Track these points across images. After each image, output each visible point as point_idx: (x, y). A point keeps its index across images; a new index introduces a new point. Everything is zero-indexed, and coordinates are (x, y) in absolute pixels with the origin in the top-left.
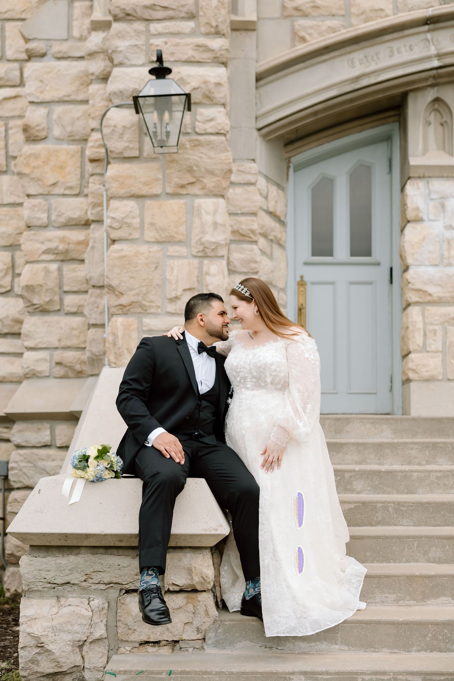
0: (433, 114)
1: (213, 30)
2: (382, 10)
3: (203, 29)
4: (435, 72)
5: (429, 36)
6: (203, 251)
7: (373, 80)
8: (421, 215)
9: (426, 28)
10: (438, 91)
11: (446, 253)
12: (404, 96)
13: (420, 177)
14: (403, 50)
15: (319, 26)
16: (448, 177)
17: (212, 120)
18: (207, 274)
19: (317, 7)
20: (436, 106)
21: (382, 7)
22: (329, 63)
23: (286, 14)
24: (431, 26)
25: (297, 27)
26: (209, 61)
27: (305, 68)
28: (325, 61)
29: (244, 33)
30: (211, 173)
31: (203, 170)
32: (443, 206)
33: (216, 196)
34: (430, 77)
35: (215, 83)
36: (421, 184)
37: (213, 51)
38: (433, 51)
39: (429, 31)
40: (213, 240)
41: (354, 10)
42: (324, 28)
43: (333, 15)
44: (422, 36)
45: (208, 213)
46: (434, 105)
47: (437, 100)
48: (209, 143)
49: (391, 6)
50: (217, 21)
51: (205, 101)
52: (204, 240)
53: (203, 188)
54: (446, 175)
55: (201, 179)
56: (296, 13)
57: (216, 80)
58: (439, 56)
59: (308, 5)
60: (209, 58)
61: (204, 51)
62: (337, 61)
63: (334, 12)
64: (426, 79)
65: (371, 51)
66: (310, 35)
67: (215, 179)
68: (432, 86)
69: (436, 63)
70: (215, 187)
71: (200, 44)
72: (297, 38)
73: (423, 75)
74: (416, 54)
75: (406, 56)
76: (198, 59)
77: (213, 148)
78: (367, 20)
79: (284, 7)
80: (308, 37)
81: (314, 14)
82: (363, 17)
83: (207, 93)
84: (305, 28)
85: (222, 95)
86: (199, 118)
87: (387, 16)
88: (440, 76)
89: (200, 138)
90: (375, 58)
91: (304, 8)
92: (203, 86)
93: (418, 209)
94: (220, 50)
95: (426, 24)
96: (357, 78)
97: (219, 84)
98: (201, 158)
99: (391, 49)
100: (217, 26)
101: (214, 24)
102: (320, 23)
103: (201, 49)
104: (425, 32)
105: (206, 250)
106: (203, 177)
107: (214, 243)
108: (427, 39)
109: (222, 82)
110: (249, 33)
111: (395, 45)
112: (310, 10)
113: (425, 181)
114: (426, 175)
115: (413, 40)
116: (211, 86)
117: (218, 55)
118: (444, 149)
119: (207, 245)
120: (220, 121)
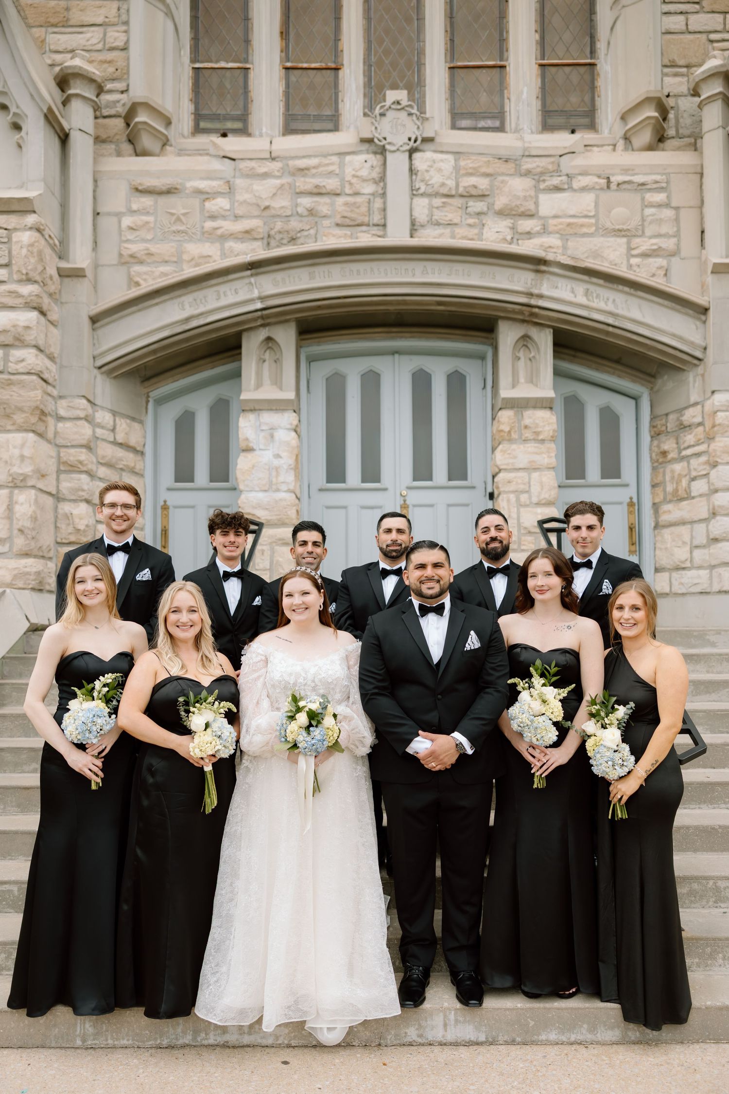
0: (268, 352)
1: (24, 277)
2: (209, 256)
3: (15, 277)
4: (259, 313)
5: (253, 280)
6: (12, 482)
7: (202, 321)
8: (251, 445)
9: (249, 273)
10: (269, 331)
11: (274, 480)
12: (238, 336)
13: (251, 410)
14: (229, 293)
15: (153, 272)
16: (276, 410)
17: (23, 360)
18: (16, 503)
19: (150, 254)
20: (270, 345)
21: (210, 254)
22: (161, 306)
23: (123, 261)
24: (253, 271)
25: (133, 273)
26: (21, 306)
27: (139, 310)
28: (157, 304)
29: (75, 280)
30: (21, 409)
31: (13, 407)
32: (272, 436)
33: (26, 431)
34: (258, 317)
35: (24, 327)
36: (252, 417)
37: (23, 296)
38: (256, 294)
39: (252, 275)
40: (21, 471)
41: (185, 257)
42: (157, 274)
43: (166, 262)
44: (247, 281)
45: (15, 447)
46: (268, 343)
47: (269, 339)
48: (20, 382)
49: (219, 253)
50: (27, 269)
51: (17, 343)
52: (12, 471)
53: (14, 424)
54: (274, 408)
55: (12, 416)
56: (132, 260)
57: (26, 324)
58: (262, 299)
59: (142, 253)
60: (21, 304)
61: (16, 297)
62: (169, 303)
63: (167, 258)
64: (255, 320)
65: (199, 295)
66: (145, 280)
67: (24, 415)
68: (263, 326)
69: (259, 305)
70: (24, 423)
71: (12, 290)
72: (133, 283)
73: (249, 316)
74: (241, 297)
75: (231, 299)
76: (10, 304)
77: (23, 386)
78: (197, 265)
79: (121, 255)
80: (141, 282)
81: (149, 261)
82: (193, 263)
83: (17, 336)
84: (139, 274)
85: (32, 337)
86: (11, 359)
87: (215, 261)
88: (268, 317)
89: (12, 377)
90: (203, 301)
91: (138, 255)
92: (12, 329)
93: (247, 439)
94: (30, 295)
95: (248, 269)
96: (187, 320)
97: (27, 328)
98: (11, 396)
99: (218, 292)
100: (27, 274)
101: (24, 272)
102: (154, 269)
103: (14, 295)
104: (248, 276)
105: (15, 481)
106: (13, 414)
107: (22, 474)
108: (250, 283)
109: (31, 326)
110: (81, 279)
111: (222, 288)
112: (144, 257)
113: (256, 413)
114: (257, 407)
115: (237, 284)
116: (20, 330)
117: (28, 301)
118: (276, 384)
119: (15, 476)
120: (30, 362)
